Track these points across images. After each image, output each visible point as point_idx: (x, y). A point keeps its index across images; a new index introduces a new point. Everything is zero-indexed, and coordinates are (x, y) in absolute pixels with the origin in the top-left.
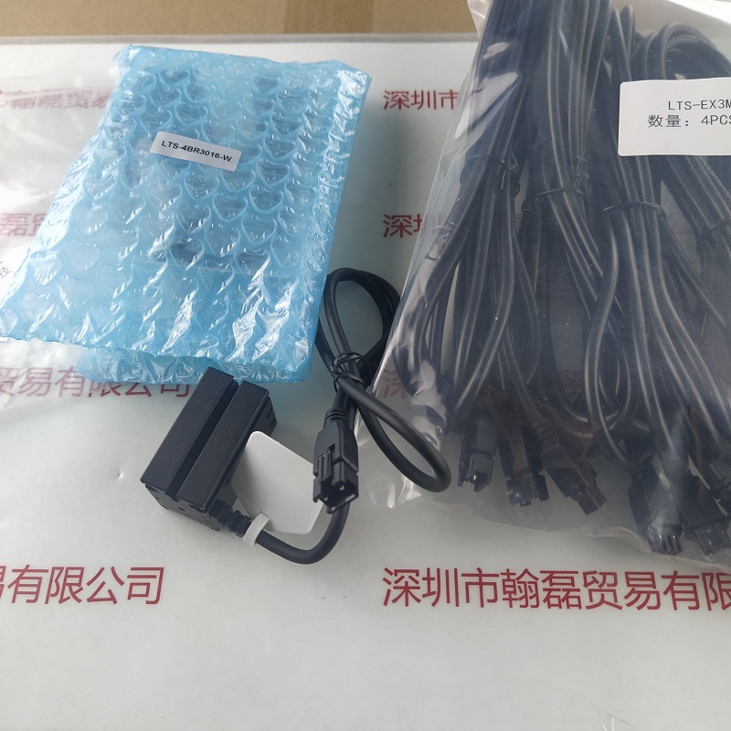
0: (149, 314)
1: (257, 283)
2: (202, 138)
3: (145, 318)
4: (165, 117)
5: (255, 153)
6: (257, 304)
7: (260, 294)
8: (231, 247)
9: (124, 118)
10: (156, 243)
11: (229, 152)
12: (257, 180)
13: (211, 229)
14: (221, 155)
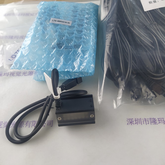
0: (52, 61)
1: (79, 52)
2: (62, 19)
3: (51, 62)
4: (52, 15)
5: (75, 22)
6: (79, 57)
7: (80, 54)
8: (72, 43)
9: (42, 16)
10: (53, 44)
11: (69, 22)
12: (77, 28)
13: (66, 39)
14: (67, 22)
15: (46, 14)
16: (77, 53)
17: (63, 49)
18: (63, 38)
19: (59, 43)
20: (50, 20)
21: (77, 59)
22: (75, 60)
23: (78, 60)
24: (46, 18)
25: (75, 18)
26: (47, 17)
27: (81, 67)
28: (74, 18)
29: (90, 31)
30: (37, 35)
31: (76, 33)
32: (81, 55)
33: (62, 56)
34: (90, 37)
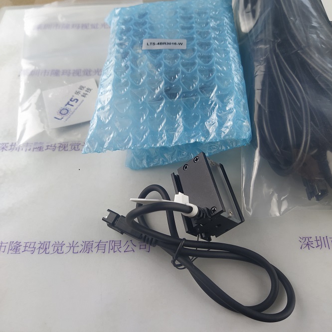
1: (213, 99)
2: (165, 38)
4: (144, 33)
5: (192, 39)
6: (215, 110)
7: (215, 105)
8: (195, 84)
9: (124, 38)
10: (157, 91)
11: (181, 41)
12: (198, 51)
13: (183, 78)
14: (177, 43)
15: (132, 32)
16: (210, 103)
17: (179, 98)
18: (177, 76)
19: (170, 87)
20: (142, 43)
21: (211, 114)
22: (206, 117)
23: (214, 117)
24: (133, 40)
25: (192, 31)
26: (135, 39)
27: (223, 129)
28: (188, 32)
29: (227, 53)
30: (122, 80)
31: (201, 62)
32: (218, 106)
33: (180, 114)
34: (231, 65)
